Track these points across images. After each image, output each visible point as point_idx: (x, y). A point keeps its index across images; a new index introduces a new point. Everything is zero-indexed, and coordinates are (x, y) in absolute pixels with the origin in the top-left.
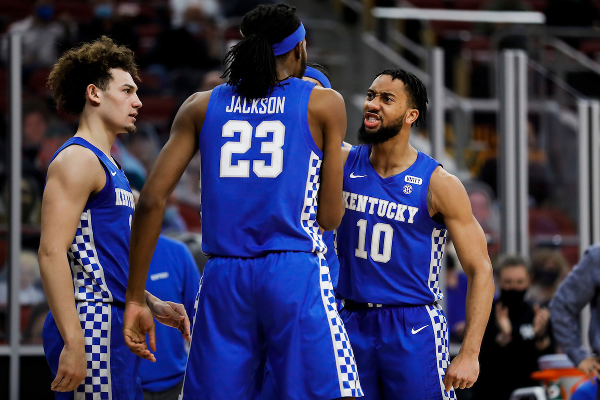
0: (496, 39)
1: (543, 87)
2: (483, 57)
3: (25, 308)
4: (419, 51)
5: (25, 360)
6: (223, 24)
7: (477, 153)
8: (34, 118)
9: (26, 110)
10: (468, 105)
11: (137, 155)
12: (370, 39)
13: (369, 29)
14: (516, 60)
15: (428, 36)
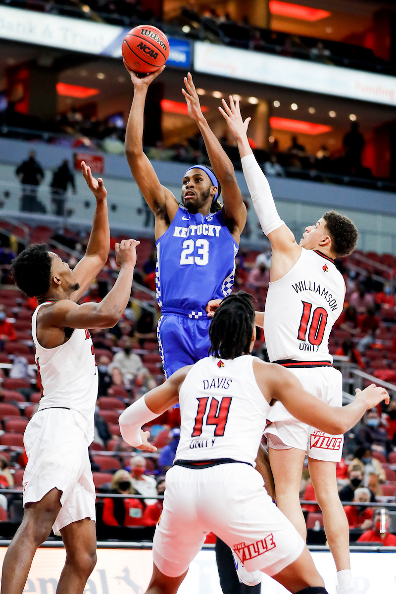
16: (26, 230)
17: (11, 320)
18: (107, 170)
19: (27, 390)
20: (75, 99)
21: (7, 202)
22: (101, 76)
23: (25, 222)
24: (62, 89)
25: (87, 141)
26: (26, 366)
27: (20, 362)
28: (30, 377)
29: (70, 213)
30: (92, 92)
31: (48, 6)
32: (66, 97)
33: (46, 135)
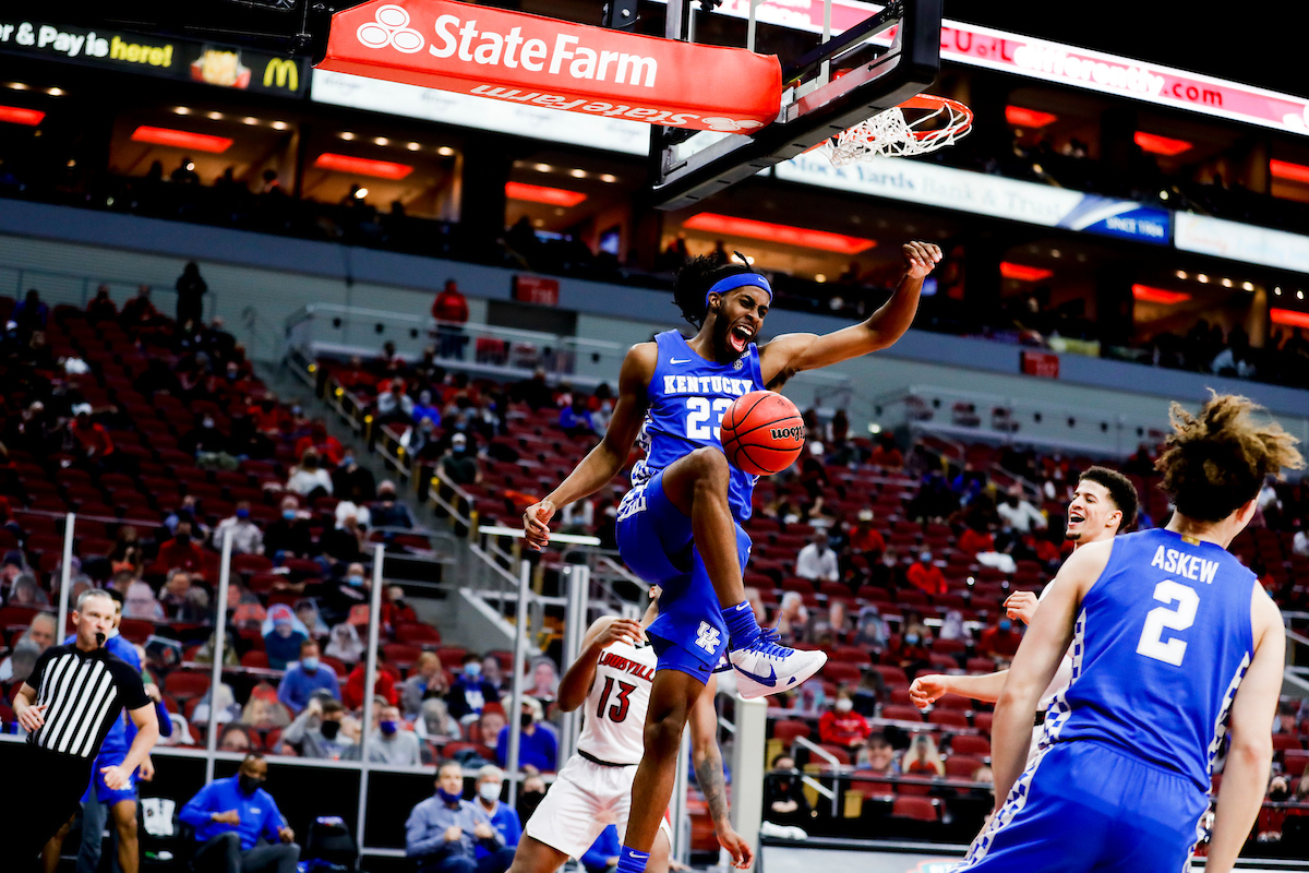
0: (564, 554)
1: (595, 590)
2: (554, 566)
3: (220, 724)
4: (510, 559)
5: (218, 763)
6: (371, 530)
7: (546, 635)
8: (234, 588)
9: (231, 582)
10: (543, 600)
11: (303, 620)
12: (475, 548)
13: (475, 541)
14: (581, 573)
15: (516, 548)
16: (961, 449)
17: (941, 564)
18: (1063, 372)
19: (962, 653)
20: (1023, 283)
21: (936, 412)
22: (1056, 254)
23: (959, 439)
24: (1007, 270)
25: (1037, 336)
26: (960, 623)
27: (953, 618)
28: (965, 637)
29: (1015, 428)
30: (1044, 274)
31: (988, 167)
32: (1010, 280)
33: (986, 328)
